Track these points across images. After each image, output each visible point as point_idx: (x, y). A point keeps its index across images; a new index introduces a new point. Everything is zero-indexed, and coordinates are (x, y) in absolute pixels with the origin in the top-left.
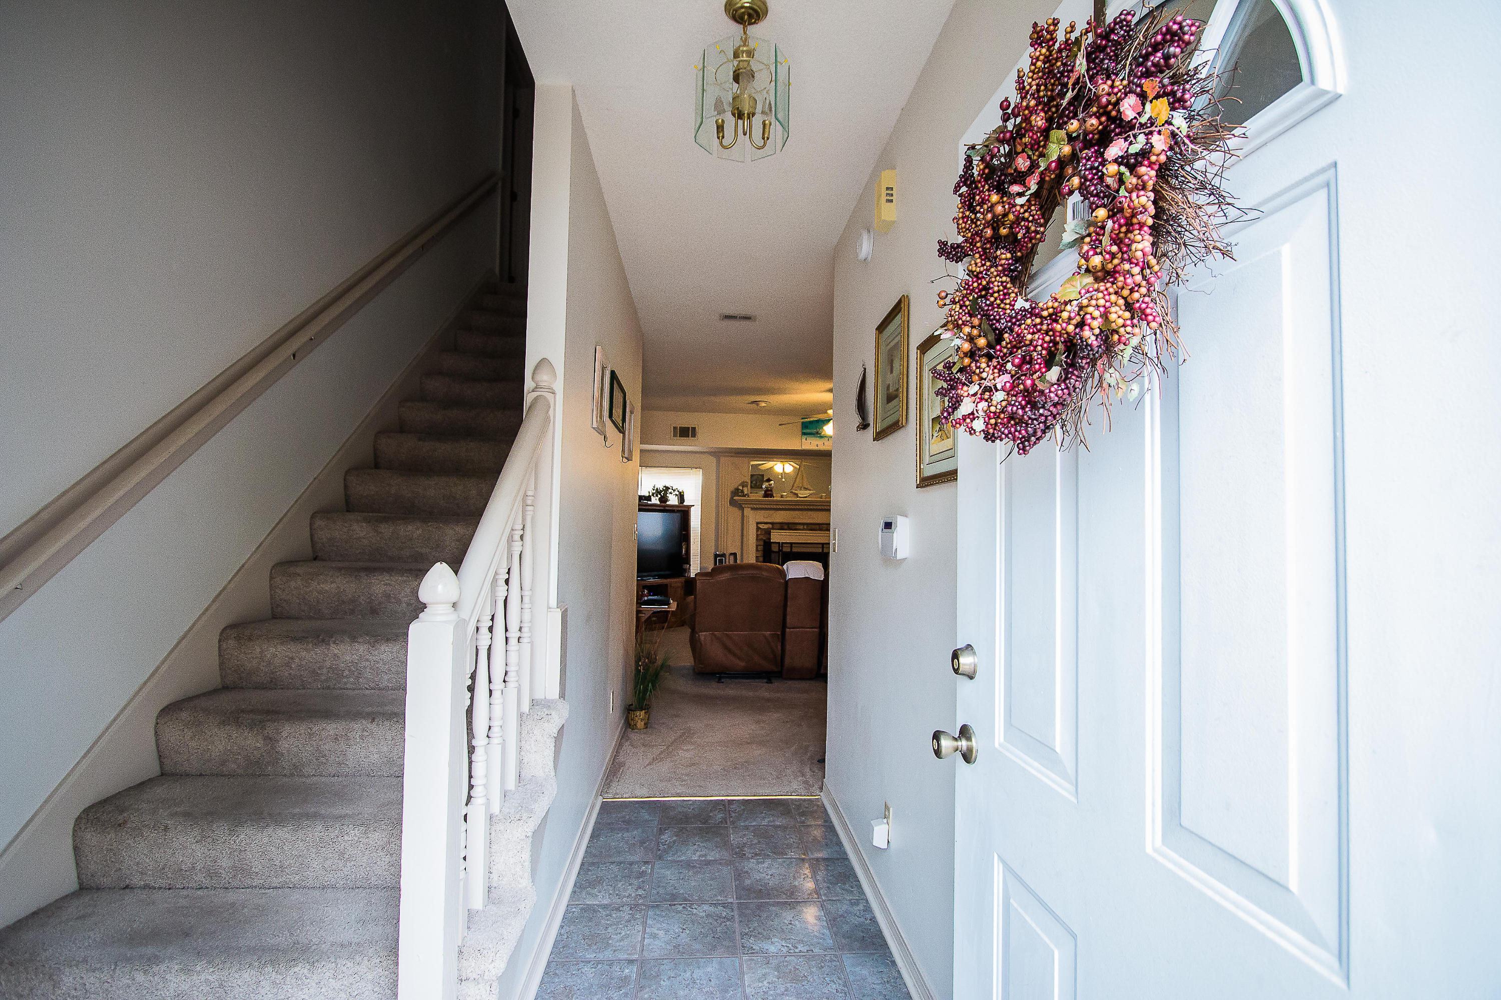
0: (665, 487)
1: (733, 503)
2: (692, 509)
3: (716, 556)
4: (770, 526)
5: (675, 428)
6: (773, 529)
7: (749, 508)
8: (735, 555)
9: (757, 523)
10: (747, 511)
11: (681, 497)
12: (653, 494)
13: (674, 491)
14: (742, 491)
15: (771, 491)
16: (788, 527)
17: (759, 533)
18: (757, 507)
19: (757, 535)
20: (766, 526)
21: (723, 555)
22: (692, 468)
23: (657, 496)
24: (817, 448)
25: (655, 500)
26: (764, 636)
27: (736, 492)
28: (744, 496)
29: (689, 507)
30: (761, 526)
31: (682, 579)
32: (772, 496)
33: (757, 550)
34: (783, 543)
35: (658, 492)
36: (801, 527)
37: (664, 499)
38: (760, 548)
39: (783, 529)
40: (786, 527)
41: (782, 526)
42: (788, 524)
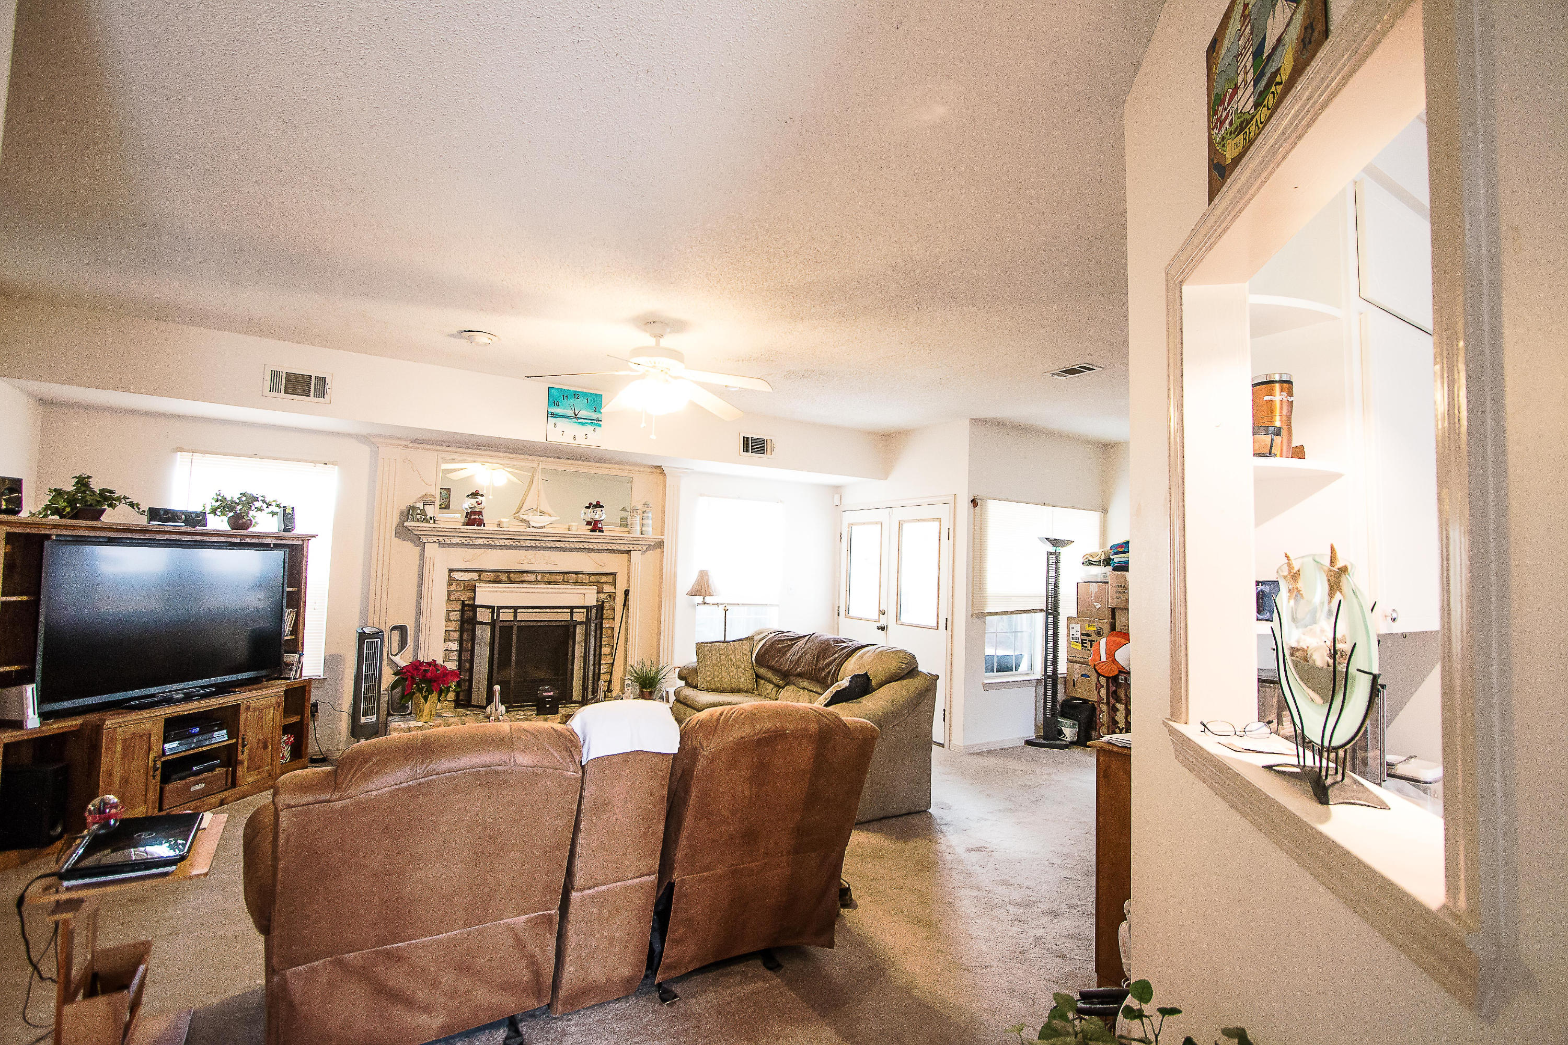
0: (243, 494)
1: (402, 532)
2: (312, 543)
3: (362, 636)
4: (475, 576)
5: (274, 374)
6: (480, 580)
7: (434, 542)
8: (402, 629)
9: (451, 571)
10: (432, 549)
11: (288, 518)
12: (214, 511)
13: (269, 505)
14: (423, 512)
15: (480, 513)
16: (509, 577)
17: (453, 588)
18: (449, 542)
19: (449, 593)
20: (466, 577)
21: (379, 634)
22: (315, 462)
23: (223, 513)
24: (574, 442)
25: (218, 523)
26: (510, 929)
27: (410, 513)
28: (426, 520)
29: (307, 538)
30: (457, 576)
31: (278, 688)
32: (480, 523)
33: (448, 620)
34: (499, 608)
35: (224, 506)
36: (532, 578)
37: (240, 522)
38: (455, 615)
39: (500, 582)
40: (504, 577)
41: (498, 577)
42: (508, 572)
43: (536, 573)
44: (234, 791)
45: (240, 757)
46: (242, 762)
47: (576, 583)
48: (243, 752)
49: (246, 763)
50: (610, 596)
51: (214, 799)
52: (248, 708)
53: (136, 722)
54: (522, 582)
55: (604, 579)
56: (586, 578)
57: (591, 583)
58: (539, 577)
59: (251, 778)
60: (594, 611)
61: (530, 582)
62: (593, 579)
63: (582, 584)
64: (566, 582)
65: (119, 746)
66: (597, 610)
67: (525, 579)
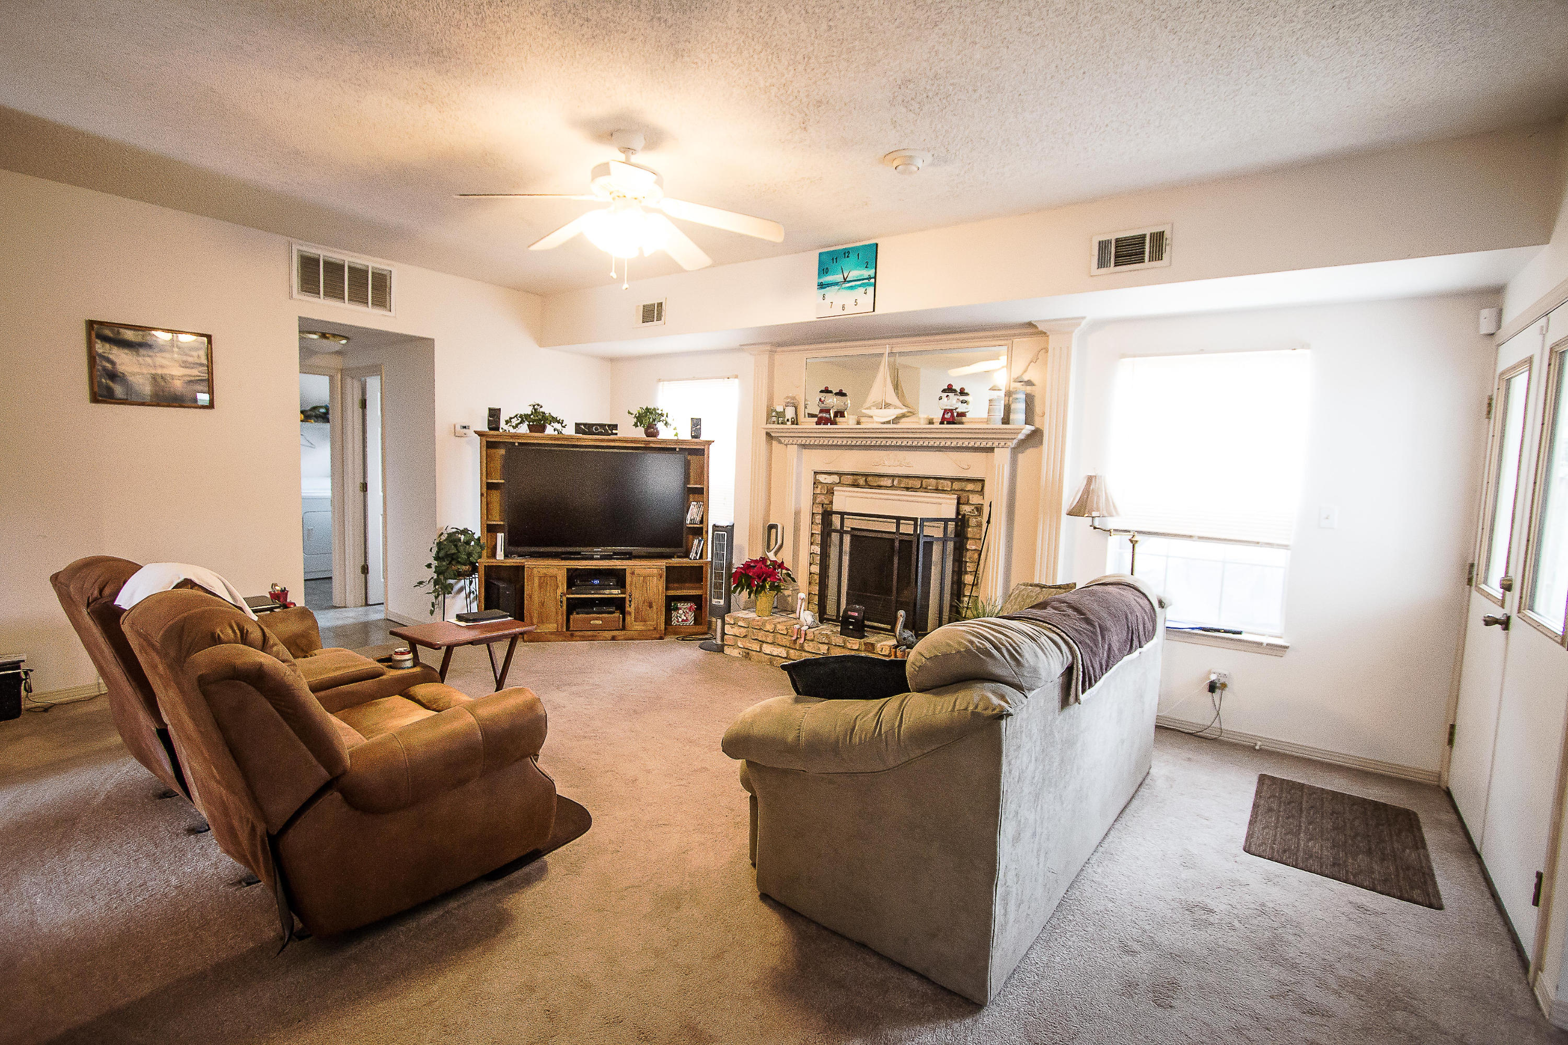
2: (715, 446)
3: (716, 529)
6: (840, 483)
7: (795, 444)
8: (776, 529)
9: (816, 473)
10: (793, 451)
11: (696, 427)
16: (867, 481)
17: (818, 491)
19: (814, 496)
20: (829, 479)
28: (783, 422)
29: (709, 443)
30: (821, 478)
31: (663, 563)
33: (815, 523)
38: (819, 519)
39: (858, 486)
40: (861, 481)
41: (856, 480)
42: (866, 475)
43: (893, 477)
44: (623, 632)
45: (628, 609)
46: (630, 613)
47: (937, 490)
48: (630, 606)
49: (633, 615)
50: (977, 509)
51: (609, 634)
52: (633, 573)
53: (547, 567)
54: (880, 487)
55: (970, 487)
56: (947, 485)
57: (952, 491)
58: (896, 483)
59: (639, 626)
60: (951, 525)
61: (886, 487)
62: (956, 486)
63: (943, 491)
64: (925, 489)
65: (536, 580)
66: (956, 525)
67: (882, 483)
